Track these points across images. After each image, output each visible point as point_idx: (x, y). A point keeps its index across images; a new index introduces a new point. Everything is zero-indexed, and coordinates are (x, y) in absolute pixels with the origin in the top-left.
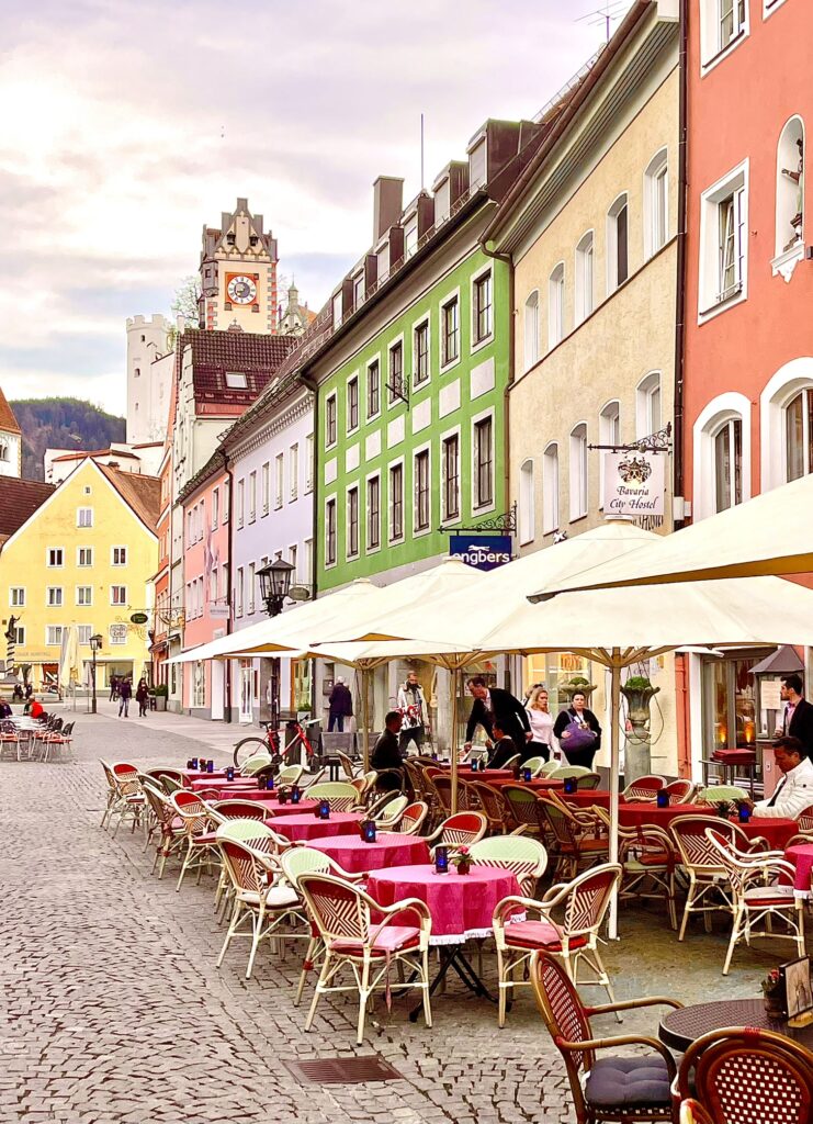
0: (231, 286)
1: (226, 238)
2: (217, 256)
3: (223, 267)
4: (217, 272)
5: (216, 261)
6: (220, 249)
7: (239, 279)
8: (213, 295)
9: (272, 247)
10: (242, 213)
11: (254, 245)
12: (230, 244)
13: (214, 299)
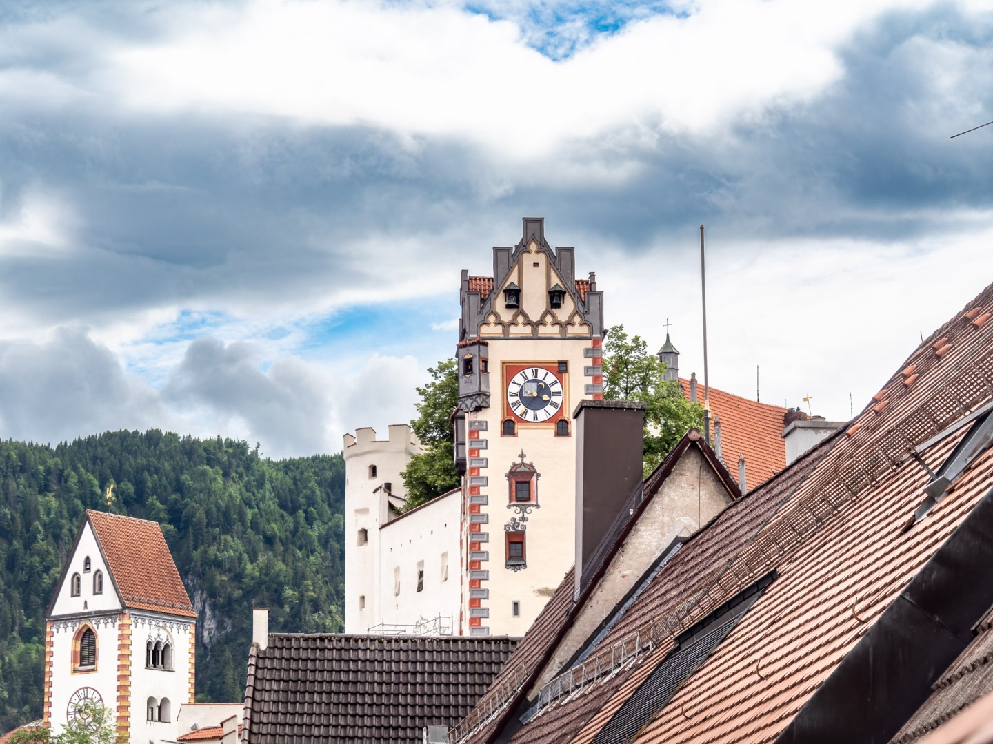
0: (513, 388)
1: (502, 295)
2: (486, 331)
3: (499, 353)
4: (485, 362)
5: (483, 343)
6: (492, 319)
7: (529, 373)
8: (478, 409)
9: (593, 307)
10: (533, 247)
11: (558, 306)
12: (508, 307)
13: (481, 416)
